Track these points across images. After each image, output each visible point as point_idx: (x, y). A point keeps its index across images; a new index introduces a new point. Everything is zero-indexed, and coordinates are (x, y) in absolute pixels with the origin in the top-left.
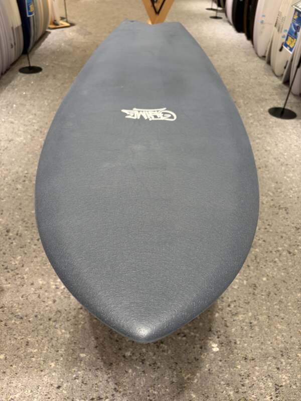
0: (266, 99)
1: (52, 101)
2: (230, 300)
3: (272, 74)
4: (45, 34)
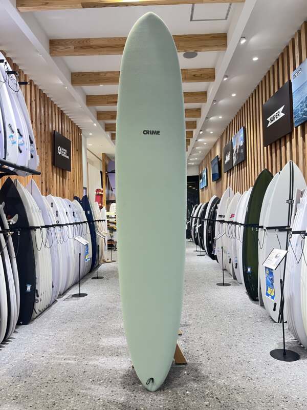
4: (98, 266)
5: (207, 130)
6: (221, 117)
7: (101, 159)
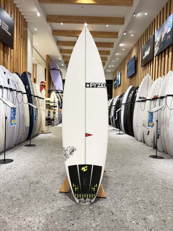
0: (147, 153)
1: (40, 153)
2: (150, 227)
3: (147, 146)
4: (37, 135)
5: (130, 32)
6: (146, 14)
7: (46, 60)
